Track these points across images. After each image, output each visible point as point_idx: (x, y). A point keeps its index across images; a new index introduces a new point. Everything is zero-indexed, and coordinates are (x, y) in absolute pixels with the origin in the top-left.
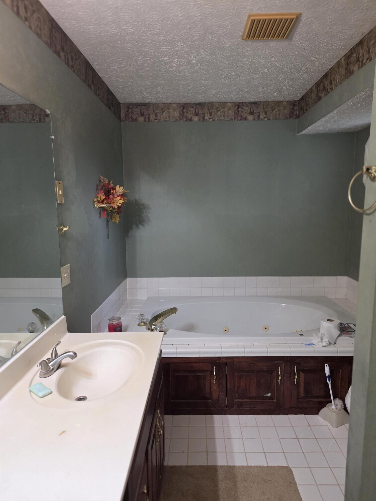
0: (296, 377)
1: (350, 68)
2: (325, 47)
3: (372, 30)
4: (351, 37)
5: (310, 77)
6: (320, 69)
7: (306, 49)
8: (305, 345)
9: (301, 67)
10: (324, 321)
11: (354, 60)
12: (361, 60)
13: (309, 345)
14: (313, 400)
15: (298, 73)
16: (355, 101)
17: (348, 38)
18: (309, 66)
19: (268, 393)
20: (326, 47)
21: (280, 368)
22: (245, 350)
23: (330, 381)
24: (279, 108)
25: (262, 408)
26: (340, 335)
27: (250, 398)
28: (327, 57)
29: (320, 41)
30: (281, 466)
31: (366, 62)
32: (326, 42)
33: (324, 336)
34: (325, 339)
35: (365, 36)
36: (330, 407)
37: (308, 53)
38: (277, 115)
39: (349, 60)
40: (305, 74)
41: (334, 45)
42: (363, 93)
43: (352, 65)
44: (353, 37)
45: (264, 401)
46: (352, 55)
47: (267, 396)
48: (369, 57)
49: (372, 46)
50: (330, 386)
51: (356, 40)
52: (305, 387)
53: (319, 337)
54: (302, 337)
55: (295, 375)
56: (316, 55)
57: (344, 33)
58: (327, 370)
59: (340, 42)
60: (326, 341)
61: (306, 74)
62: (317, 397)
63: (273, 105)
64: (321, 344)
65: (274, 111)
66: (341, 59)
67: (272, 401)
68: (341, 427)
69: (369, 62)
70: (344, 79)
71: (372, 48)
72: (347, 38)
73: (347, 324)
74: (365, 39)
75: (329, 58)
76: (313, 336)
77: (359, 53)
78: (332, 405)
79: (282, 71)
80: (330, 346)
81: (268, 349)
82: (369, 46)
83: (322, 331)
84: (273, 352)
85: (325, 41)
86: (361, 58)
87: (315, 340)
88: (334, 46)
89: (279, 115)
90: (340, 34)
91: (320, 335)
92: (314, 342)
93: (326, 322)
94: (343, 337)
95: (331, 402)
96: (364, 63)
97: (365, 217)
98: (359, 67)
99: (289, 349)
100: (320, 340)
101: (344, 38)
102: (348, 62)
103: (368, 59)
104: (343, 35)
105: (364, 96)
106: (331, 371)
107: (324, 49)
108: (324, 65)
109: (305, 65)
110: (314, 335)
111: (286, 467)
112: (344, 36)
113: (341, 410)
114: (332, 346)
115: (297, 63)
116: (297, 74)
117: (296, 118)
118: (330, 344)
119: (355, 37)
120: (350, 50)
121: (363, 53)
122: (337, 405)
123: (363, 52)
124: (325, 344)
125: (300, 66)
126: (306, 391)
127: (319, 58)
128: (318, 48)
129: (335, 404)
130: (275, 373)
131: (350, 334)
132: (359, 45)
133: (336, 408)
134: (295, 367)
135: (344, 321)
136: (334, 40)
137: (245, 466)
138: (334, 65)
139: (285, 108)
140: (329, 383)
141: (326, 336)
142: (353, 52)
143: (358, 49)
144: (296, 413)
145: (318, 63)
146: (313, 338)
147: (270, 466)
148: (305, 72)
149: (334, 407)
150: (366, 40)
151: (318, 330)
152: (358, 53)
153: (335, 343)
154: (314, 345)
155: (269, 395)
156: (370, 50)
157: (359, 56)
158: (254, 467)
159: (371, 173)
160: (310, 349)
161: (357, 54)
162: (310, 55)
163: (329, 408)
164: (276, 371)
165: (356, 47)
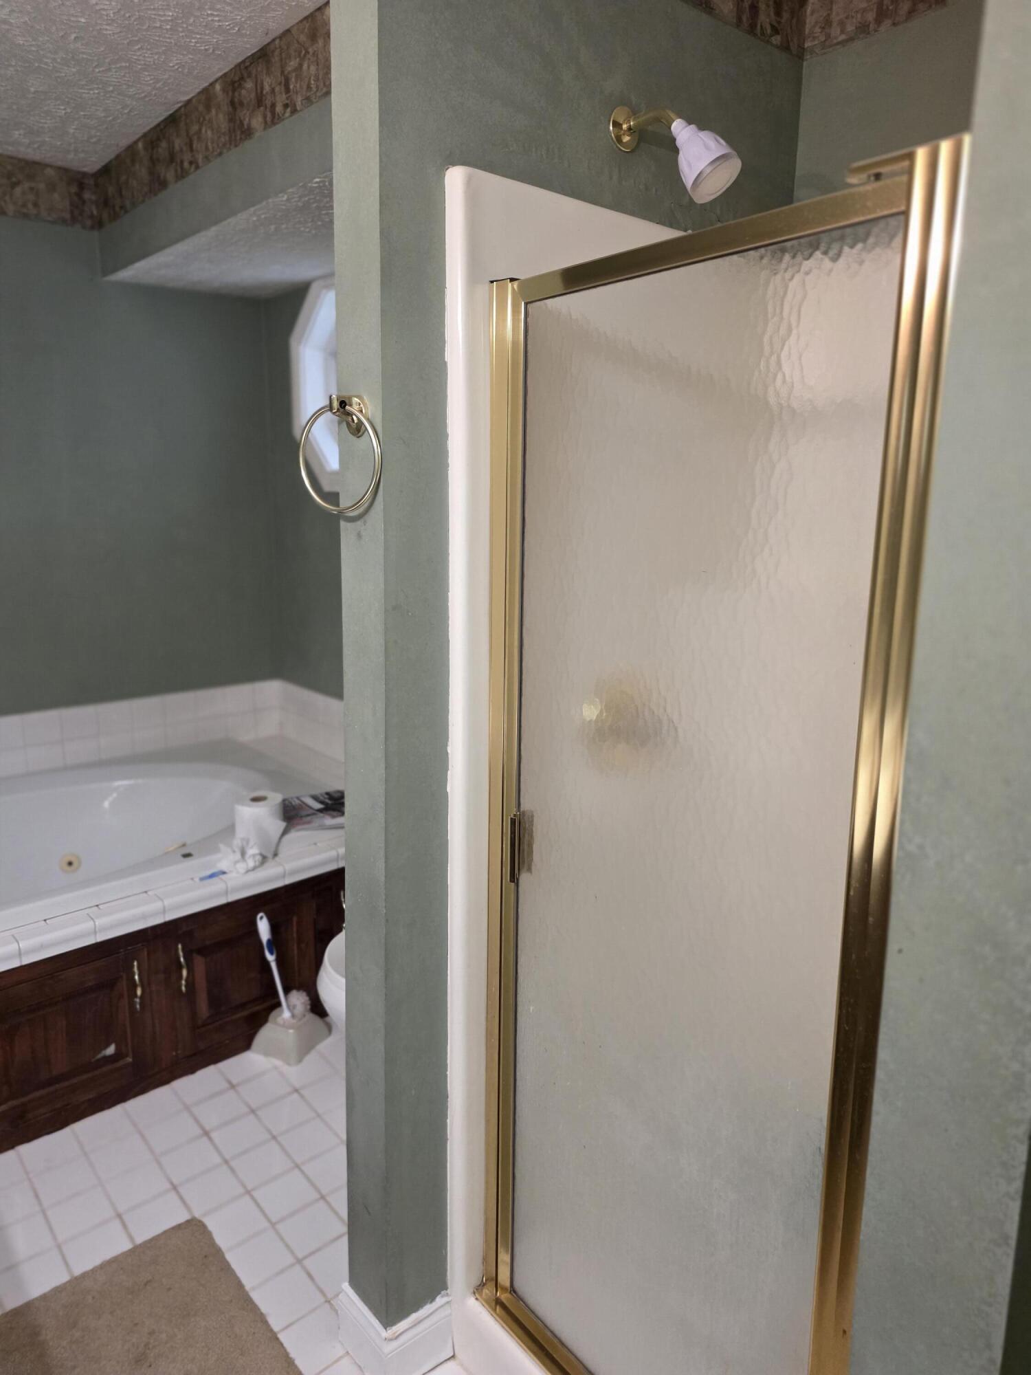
0: (185, 973)
1: (242, 118)
2: (167, 33)
3: (288, 31)
4: (239, 30)
5: (126, 111)
6: (155, 95)
7: (113, 20)
8: (202, 879)
9: (99, 72)
10: (243, 805)
11: (251, 100)
12: (268, 103)
13: (212, 876)
14: (234, 1017)
15: (90, 89)
16: (263, 214)
17: (229, 29)
18: (124, 76)
19: (107, 1045)
20: (171, 34)
21: (135, 963)
22: (21, 945)
23: (271, 953)
24: (33, 185)
25: (91, 1096)
26: (285, 832)
27: (52, 1081)
28: (173, 66)
29: (154, 9)
30: (173, 1228)
31: (283, 112)
32: (172, 20)
33: (248, 841)
34: (253, 851)
35: (274, 40)
36: (279, 1020)
37: (117, 33)
38: (30, 206)
39: (236, 94)
40: (111, 97)
41: (194, 36)
42: (283, 196)
43: (245, 112)
44: (244, 32)
45: (97, 1072)
46: (242, 83)
47: (105, 1057)
48: (288, 102)
49: (294, 74)
50: (274, 966)
51: (250, 46)
52: (209, 993)
53: (236, 850)
54: (189, 863)
55: (180, 967)
56: (141, 48)
57: (218, 10)
58: (263, 928)
59: (209, 34)
60: (254, 856)
61: (113, 97)
62: (243, 1006)
63: (9, 167)
64: (241, 867)
65: (18, 190)
66: (212, 84)
67: (121, 1063)
68: (308, 1058)
69: (291, 116)
70: (228, 146)
71: (293, 80)
72: (228, 27)
73: (298, 798)
74: (272, 47)
75: (180, 70)
76: (217, 850)
77: (262, 83)
78: (282, 1012)
79: (37, 65)
80: (267, 865)
81: (96, 920)
82: (286, 72)
83: (241, 833)
84: (112, 927)
85: (169, 16)
86: (269, 97)
87: (224, 860)
88: (193, 41)
89: (36, 205)
90: (210, 9)
91: (237, 842)
92: (223, 865)
93: (249, 806)
94: (294, 835)
95: (279, 1004)
96: (278, 114)
97: (343, 524)
98: (266, 122)
99: (158, 905)
100: (238, 856)
101: (220, 26)
102: (233, 97)
103: (286, 106)
104: (217, 16)
105: (284, 205)
106: (274, 928)
107: (165, 37)
108: (167, 88)
109: (109, 70)
110: (222, 846)
111: (188, 1221)
112: (219, 21)
113: (304, 1016)
114: (270, 863)
115: (83, 53)
116: (88, 89)
117: (92, 228)
118: (264, 859)
119: (248, 33)
120: (236, 66)
121: (273, 86)
122: (294, 1007)
123: (271, 83)
124: (251, 864)
125: (95, 67)
126: (214, 1001)
127: (152, 60)
128: (147, 30)
129: (288, 1006)
130: (124, 983)
131: (309, 822)
132: (260, 60)
133: (293, 1016)
134: (180, 946)
135: (292, 794)
136: (194, 21)
137: (65, 1284)
138: (193, 97)
139: (52, 187)
140: (270, 958)
141: (251, 843)
142: (245, 75)
143: (257, 71)
144: (192, 1070)
145: (149, 75)
146: (219, 855)
147: (140, 1245)
148: (112, 92)
149: (286, 1014)
150: (277, 53)
151: (231, 829)
152: (259, 81)
153: (275, 855)
154: (224, 873)
155: (111, 1050)
156: (291, 83)
157: (262, 92)
158: (94, 1271)
159: (350, 414)
160: (217, 886)
161: (256, 82)
162: (125, 42)
163: (276, 1023)
164: (125, 976)
165: (251, 64)
